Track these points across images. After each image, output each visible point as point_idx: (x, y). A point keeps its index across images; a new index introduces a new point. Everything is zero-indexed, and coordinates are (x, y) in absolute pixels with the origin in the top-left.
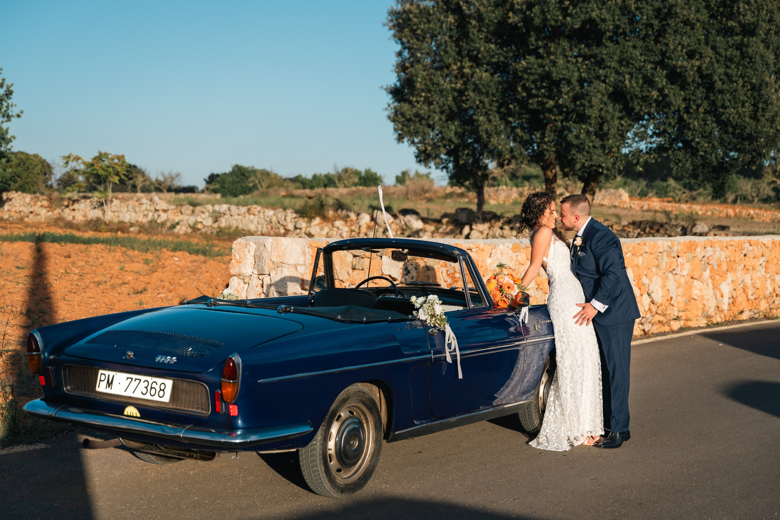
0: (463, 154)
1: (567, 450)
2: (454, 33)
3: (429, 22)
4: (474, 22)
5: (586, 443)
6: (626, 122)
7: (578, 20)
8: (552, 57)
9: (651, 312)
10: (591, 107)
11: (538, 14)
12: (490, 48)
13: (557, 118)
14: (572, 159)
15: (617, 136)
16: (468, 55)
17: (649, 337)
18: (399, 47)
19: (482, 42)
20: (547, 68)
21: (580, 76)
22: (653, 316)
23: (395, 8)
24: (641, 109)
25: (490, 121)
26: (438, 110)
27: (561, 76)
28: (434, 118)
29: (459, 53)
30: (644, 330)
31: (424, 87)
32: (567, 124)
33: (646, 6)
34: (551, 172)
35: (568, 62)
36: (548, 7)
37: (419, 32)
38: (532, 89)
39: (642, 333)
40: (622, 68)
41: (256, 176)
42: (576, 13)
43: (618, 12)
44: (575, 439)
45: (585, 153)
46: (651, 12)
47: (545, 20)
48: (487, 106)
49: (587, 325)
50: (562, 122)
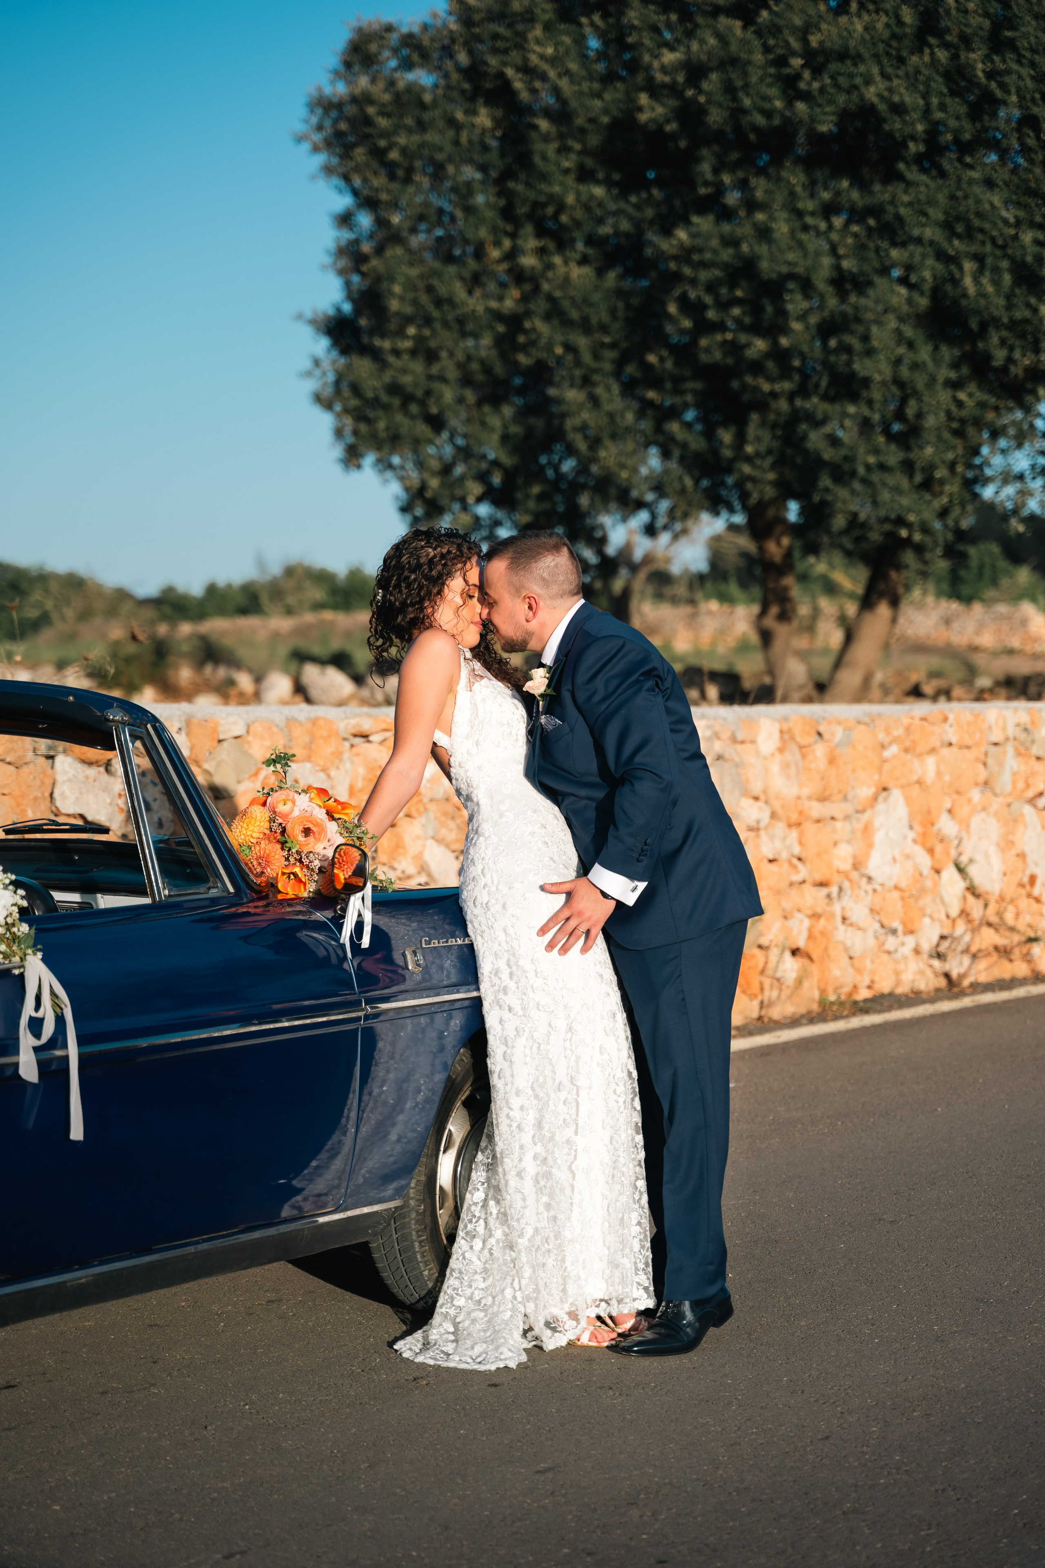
0: (527, 496)
1: (513, 1365)
2: (493, 157)
3: (422, 126)
4: (544, 124)
5: (585, 1340)
6: (971, 395)
7: (828, 109)
8: (760, 217)
9: (970, 921)
10: (870, 352)
11: (719, 97)
12: (592, 197)
13: (777, 387)
14: (824, 503)
15: (946, 435)
16: (530, 216)
17: (962, 994)
18: (344, 201)
19: (570, 180)
20: (745, 248)
21: (838, 268)
22: (975, 930)
23: (328, 90)
24: (1010, 360)
25: (595, 401)
26: (452, 373)
27: (784, 269)
28: (440, 397)
29: (507, 213)
30: (947, 976)
31: (408, 310)
32: (808, 405)
33: (1015, 66)
34: (779, 543)
35: (806, 228)
36: (745, 74)
37: (394, 155)
38: (705, 307)
39: (942, 982)
40: (956, 242)
41: (46, 591)
42: (822, 90)
43: (939, 84)
44: (548, 1324)
45: (857, 486)
46: (1030, 83)
47: (737, 112)
48: (587, 357)
49: (585, 950)
50: (791, 397)
